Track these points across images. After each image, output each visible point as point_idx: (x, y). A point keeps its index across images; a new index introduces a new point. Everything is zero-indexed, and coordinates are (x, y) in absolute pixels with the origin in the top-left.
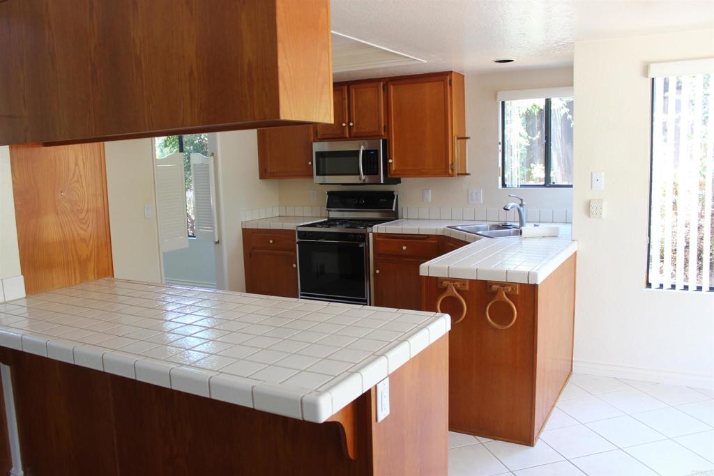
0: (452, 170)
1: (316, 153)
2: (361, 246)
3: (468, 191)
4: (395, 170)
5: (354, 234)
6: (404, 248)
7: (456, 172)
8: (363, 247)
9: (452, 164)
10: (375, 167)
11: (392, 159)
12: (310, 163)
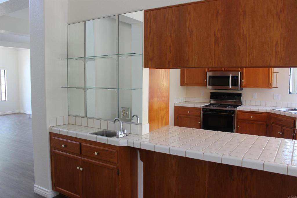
0: (271, 85)
1: (209, 76)
2: (233, 115)
3: (274, 94)
4: (244, 85)
5: (229, 110)
6: (252, 117)
7: (272, 87)
8: (233, 116)
9: (271, 83)
10: (236, 83)
11: (243, 80)
12: (205, 80)
